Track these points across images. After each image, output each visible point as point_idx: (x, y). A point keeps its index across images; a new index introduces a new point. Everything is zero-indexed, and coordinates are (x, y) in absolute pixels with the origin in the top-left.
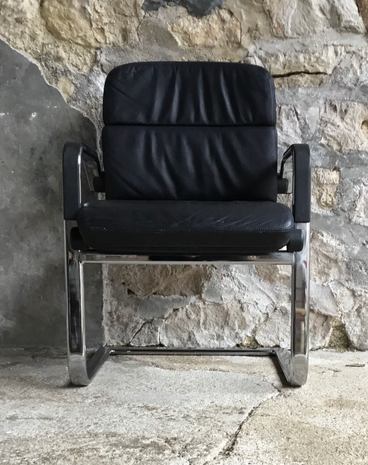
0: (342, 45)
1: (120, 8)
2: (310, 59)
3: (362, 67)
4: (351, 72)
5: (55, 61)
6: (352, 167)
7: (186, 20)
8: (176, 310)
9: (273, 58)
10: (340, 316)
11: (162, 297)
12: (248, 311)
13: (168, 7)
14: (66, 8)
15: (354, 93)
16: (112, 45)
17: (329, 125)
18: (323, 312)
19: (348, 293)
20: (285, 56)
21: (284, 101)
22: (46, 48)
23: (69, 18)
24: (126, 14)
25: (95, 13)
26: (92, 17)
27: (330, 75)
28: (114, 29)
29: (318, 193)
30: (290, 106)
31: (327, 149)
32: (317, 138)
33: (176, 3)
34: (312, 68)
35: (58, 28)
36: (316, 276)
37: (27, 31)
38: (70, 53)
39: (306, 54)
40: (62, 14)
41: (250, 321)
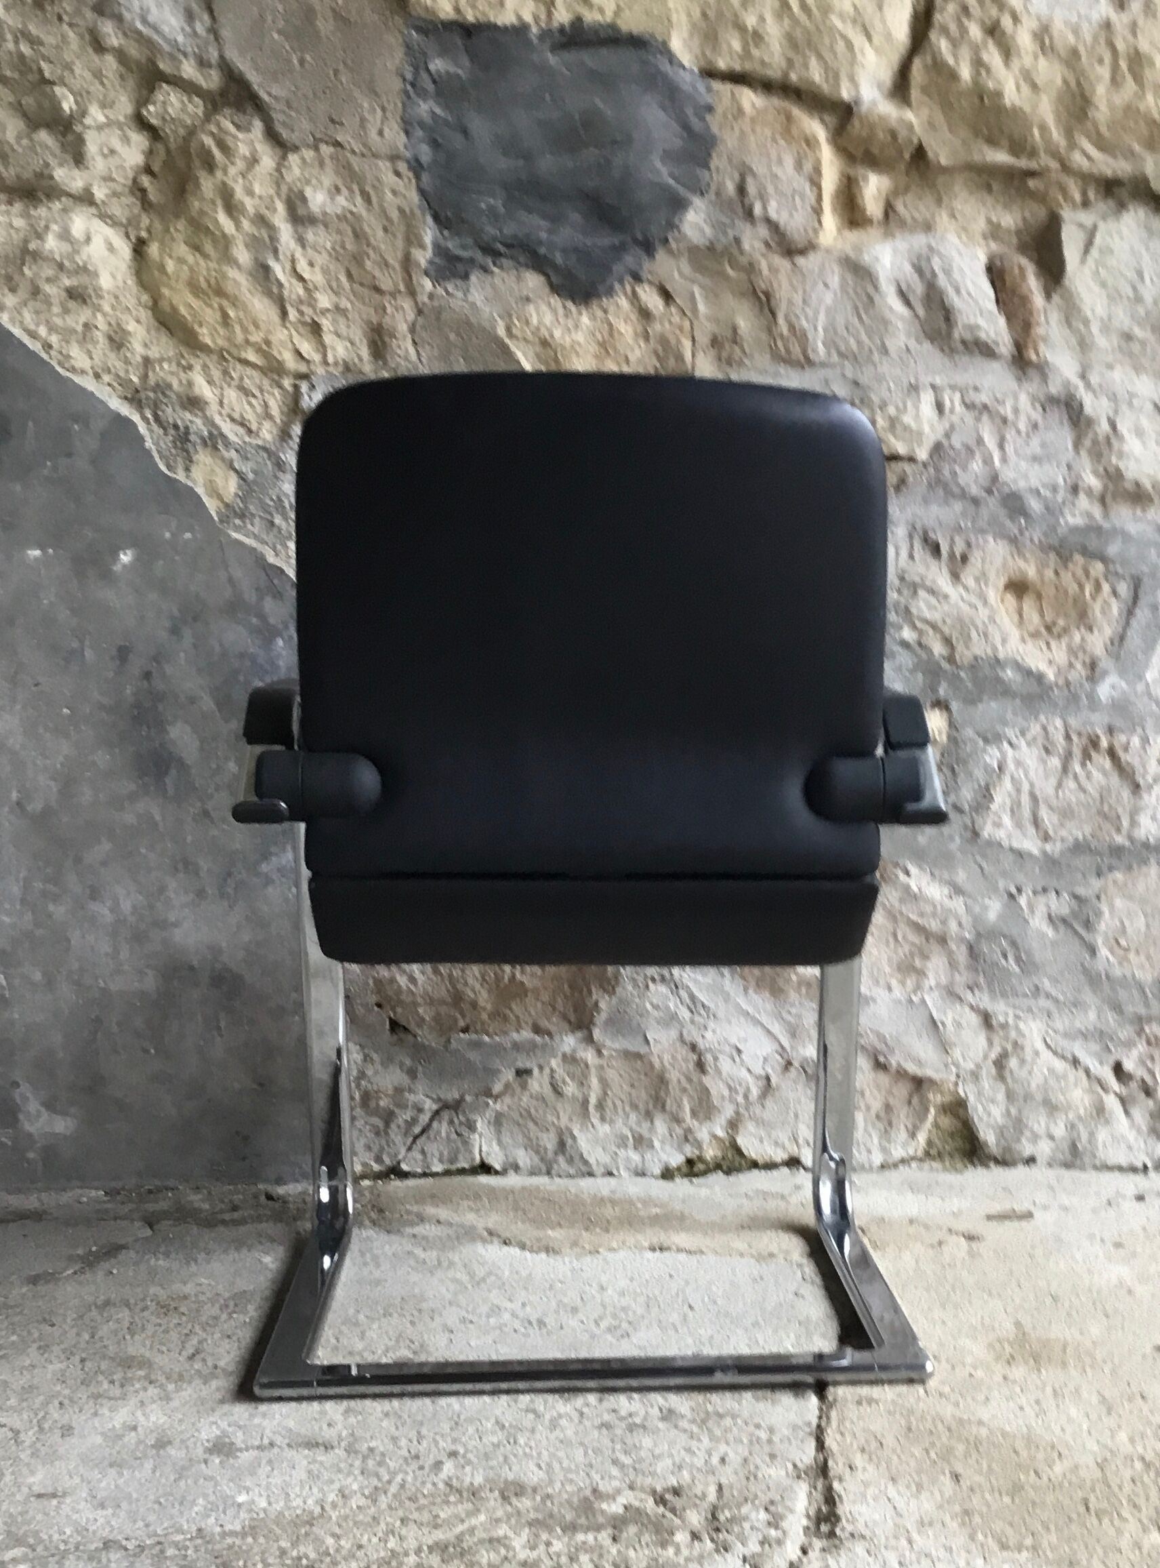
0: (954, 388)
1: (365, 270)
3: (1006, 445)
4: (978, 457)
5: (184, 408)
6: (982, 701)
7: (544, 308)
8: (523, 1073)
10: (953, 1078)
11: (486, 1038)
12: (718, 1072)
13: (496, 270)
14: (213, 265)
15: (985, 513)
16: (341, 369)
17: (922, 593)
18: (912, 1068)
19: (974, 1019)
22: (154, 371)
23: (220, 292)
24: (383, 287)
25: (294, 281)
26: (286, 293)
27: (924, 464)
28: (348, 327)
31: (917, 655)
33: (519, 263)
35: (189, 318)
36: (891, 976)
37: (100, 321)
38: (225, 386)
40: (202, 279)
41: (723, 1097)
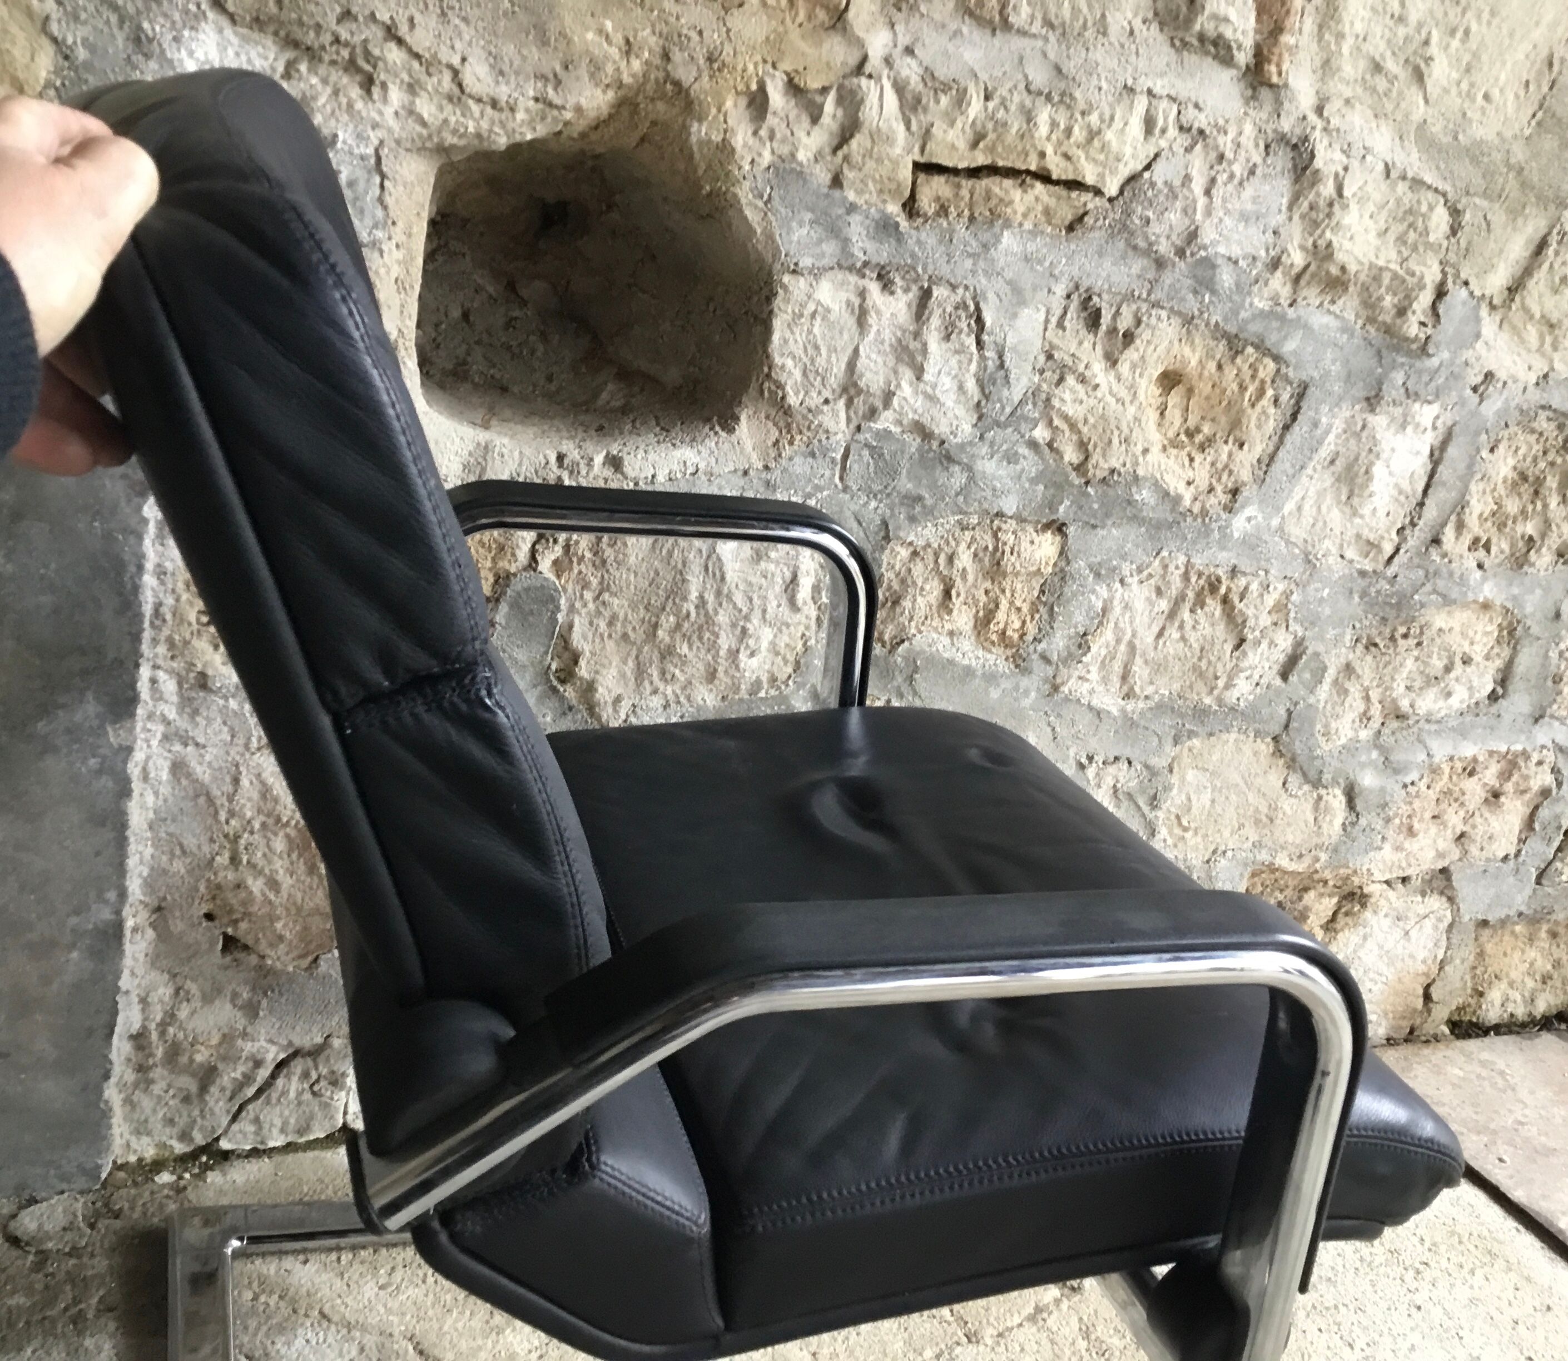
0: (1173, 99)
2: (1069, 132)
3: (1214, 191)
4: (1179, 205)
6: (1103, 527)
9: (944, 100)
15: (1168, 278)
17: (1071, 380)
20: (987, 98)
21: (945, 270)
27: (1111, 200)
29: (983, 599)
30: (960, 291)
31: (1043, 459)
32: (1026, 419)
34: (1063, 163)
39: (1062, 108)
